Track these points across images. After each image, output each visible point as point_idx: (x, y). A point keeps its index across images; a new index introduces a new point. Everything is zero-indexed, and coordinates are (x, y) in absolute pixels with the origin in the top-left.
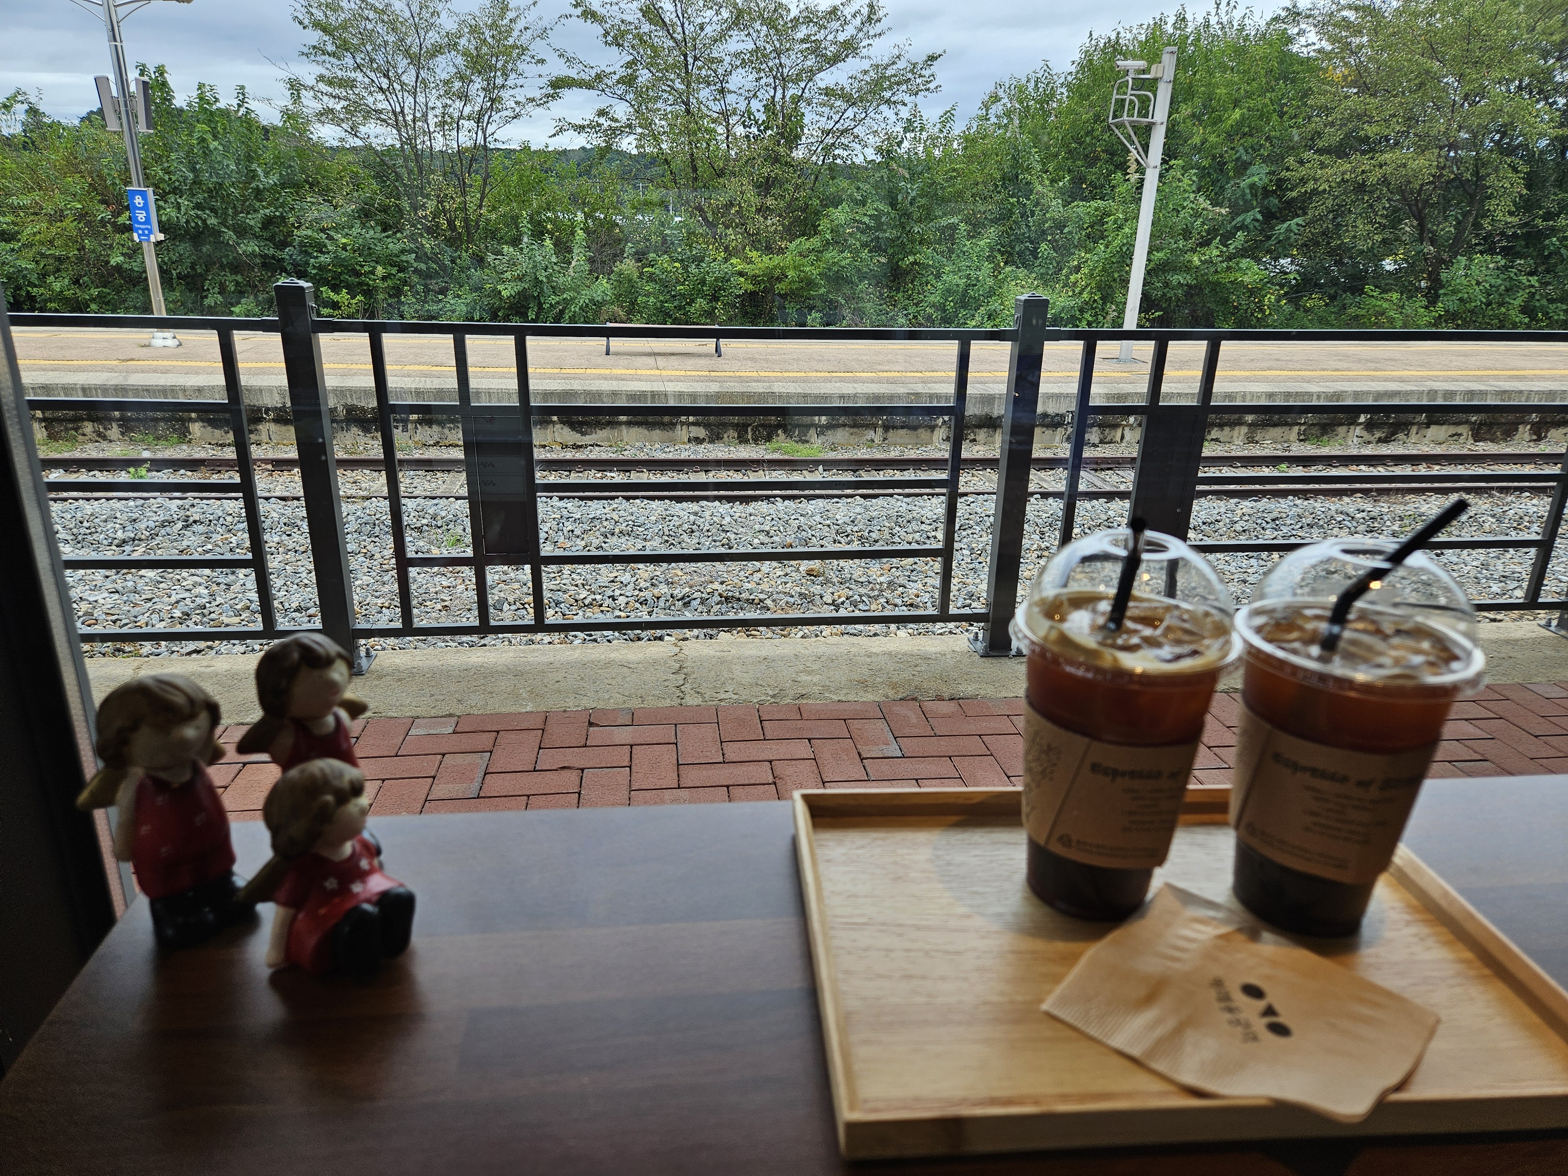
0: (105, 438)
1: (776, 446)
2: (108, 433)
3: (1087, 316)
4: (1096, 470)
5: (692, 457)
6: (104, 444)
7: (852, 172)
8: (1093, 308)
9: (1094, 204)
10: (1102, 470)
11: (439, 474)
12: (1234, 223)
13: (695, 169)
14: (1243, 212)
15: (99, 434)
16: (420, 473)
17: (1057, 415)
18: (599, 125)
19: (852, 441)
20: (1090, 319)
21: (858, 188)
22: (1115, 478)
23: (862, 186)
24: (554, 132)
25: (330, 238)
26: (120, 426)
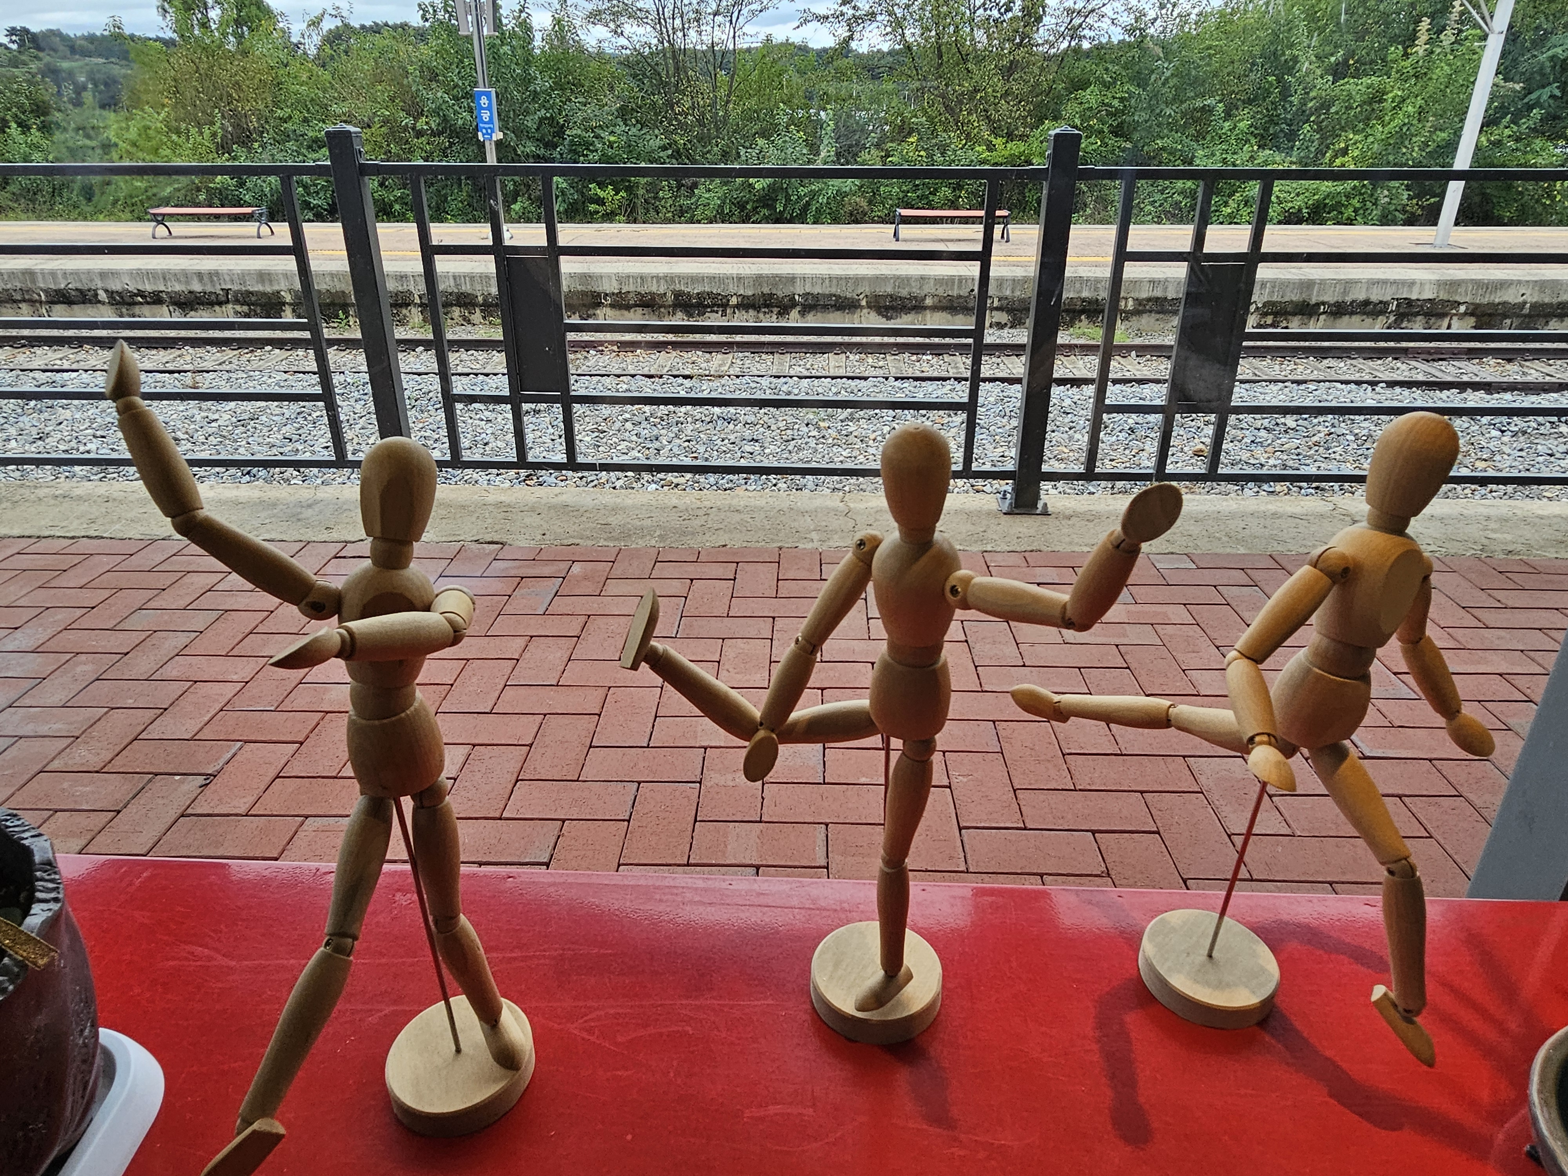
0: (469, 322)
1: (1080, 331)
2: (472, 317)
3: (1355, 202)
4: (1428, 361)
5: (998, 341)
6: (469, 328)
7: (1101, 52)
8: (1361, 194)
9: (1366, 81)
10: (1434, 360)
11: (764, 356)
12: (1526, 100)
13: (940, 56)
14: (1538, 88)
15: (465, 318)
16: (747, 354)
17: (1381, 302)
18: (842, 14)
19: (1157, 327)
20: (1358, 205)
21: (1107, 69)
22: (1451, 369)
23: (1110, 67)
24: (798, 23)
25: (597, 137)
26: (482, 311)
